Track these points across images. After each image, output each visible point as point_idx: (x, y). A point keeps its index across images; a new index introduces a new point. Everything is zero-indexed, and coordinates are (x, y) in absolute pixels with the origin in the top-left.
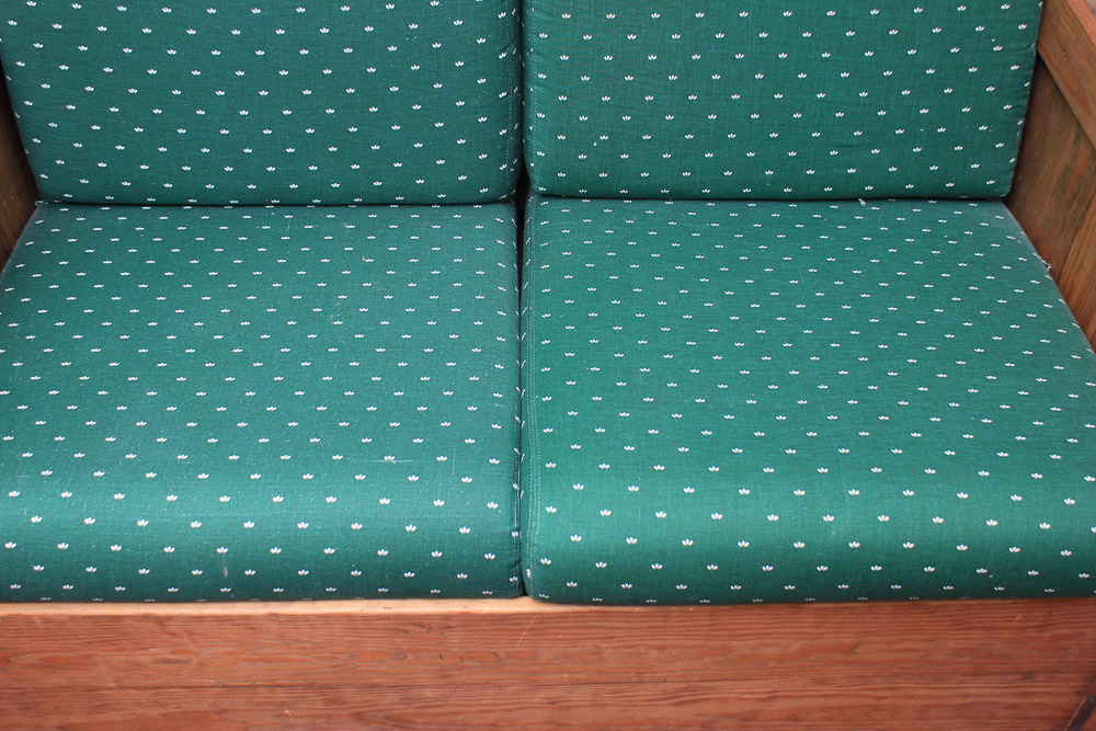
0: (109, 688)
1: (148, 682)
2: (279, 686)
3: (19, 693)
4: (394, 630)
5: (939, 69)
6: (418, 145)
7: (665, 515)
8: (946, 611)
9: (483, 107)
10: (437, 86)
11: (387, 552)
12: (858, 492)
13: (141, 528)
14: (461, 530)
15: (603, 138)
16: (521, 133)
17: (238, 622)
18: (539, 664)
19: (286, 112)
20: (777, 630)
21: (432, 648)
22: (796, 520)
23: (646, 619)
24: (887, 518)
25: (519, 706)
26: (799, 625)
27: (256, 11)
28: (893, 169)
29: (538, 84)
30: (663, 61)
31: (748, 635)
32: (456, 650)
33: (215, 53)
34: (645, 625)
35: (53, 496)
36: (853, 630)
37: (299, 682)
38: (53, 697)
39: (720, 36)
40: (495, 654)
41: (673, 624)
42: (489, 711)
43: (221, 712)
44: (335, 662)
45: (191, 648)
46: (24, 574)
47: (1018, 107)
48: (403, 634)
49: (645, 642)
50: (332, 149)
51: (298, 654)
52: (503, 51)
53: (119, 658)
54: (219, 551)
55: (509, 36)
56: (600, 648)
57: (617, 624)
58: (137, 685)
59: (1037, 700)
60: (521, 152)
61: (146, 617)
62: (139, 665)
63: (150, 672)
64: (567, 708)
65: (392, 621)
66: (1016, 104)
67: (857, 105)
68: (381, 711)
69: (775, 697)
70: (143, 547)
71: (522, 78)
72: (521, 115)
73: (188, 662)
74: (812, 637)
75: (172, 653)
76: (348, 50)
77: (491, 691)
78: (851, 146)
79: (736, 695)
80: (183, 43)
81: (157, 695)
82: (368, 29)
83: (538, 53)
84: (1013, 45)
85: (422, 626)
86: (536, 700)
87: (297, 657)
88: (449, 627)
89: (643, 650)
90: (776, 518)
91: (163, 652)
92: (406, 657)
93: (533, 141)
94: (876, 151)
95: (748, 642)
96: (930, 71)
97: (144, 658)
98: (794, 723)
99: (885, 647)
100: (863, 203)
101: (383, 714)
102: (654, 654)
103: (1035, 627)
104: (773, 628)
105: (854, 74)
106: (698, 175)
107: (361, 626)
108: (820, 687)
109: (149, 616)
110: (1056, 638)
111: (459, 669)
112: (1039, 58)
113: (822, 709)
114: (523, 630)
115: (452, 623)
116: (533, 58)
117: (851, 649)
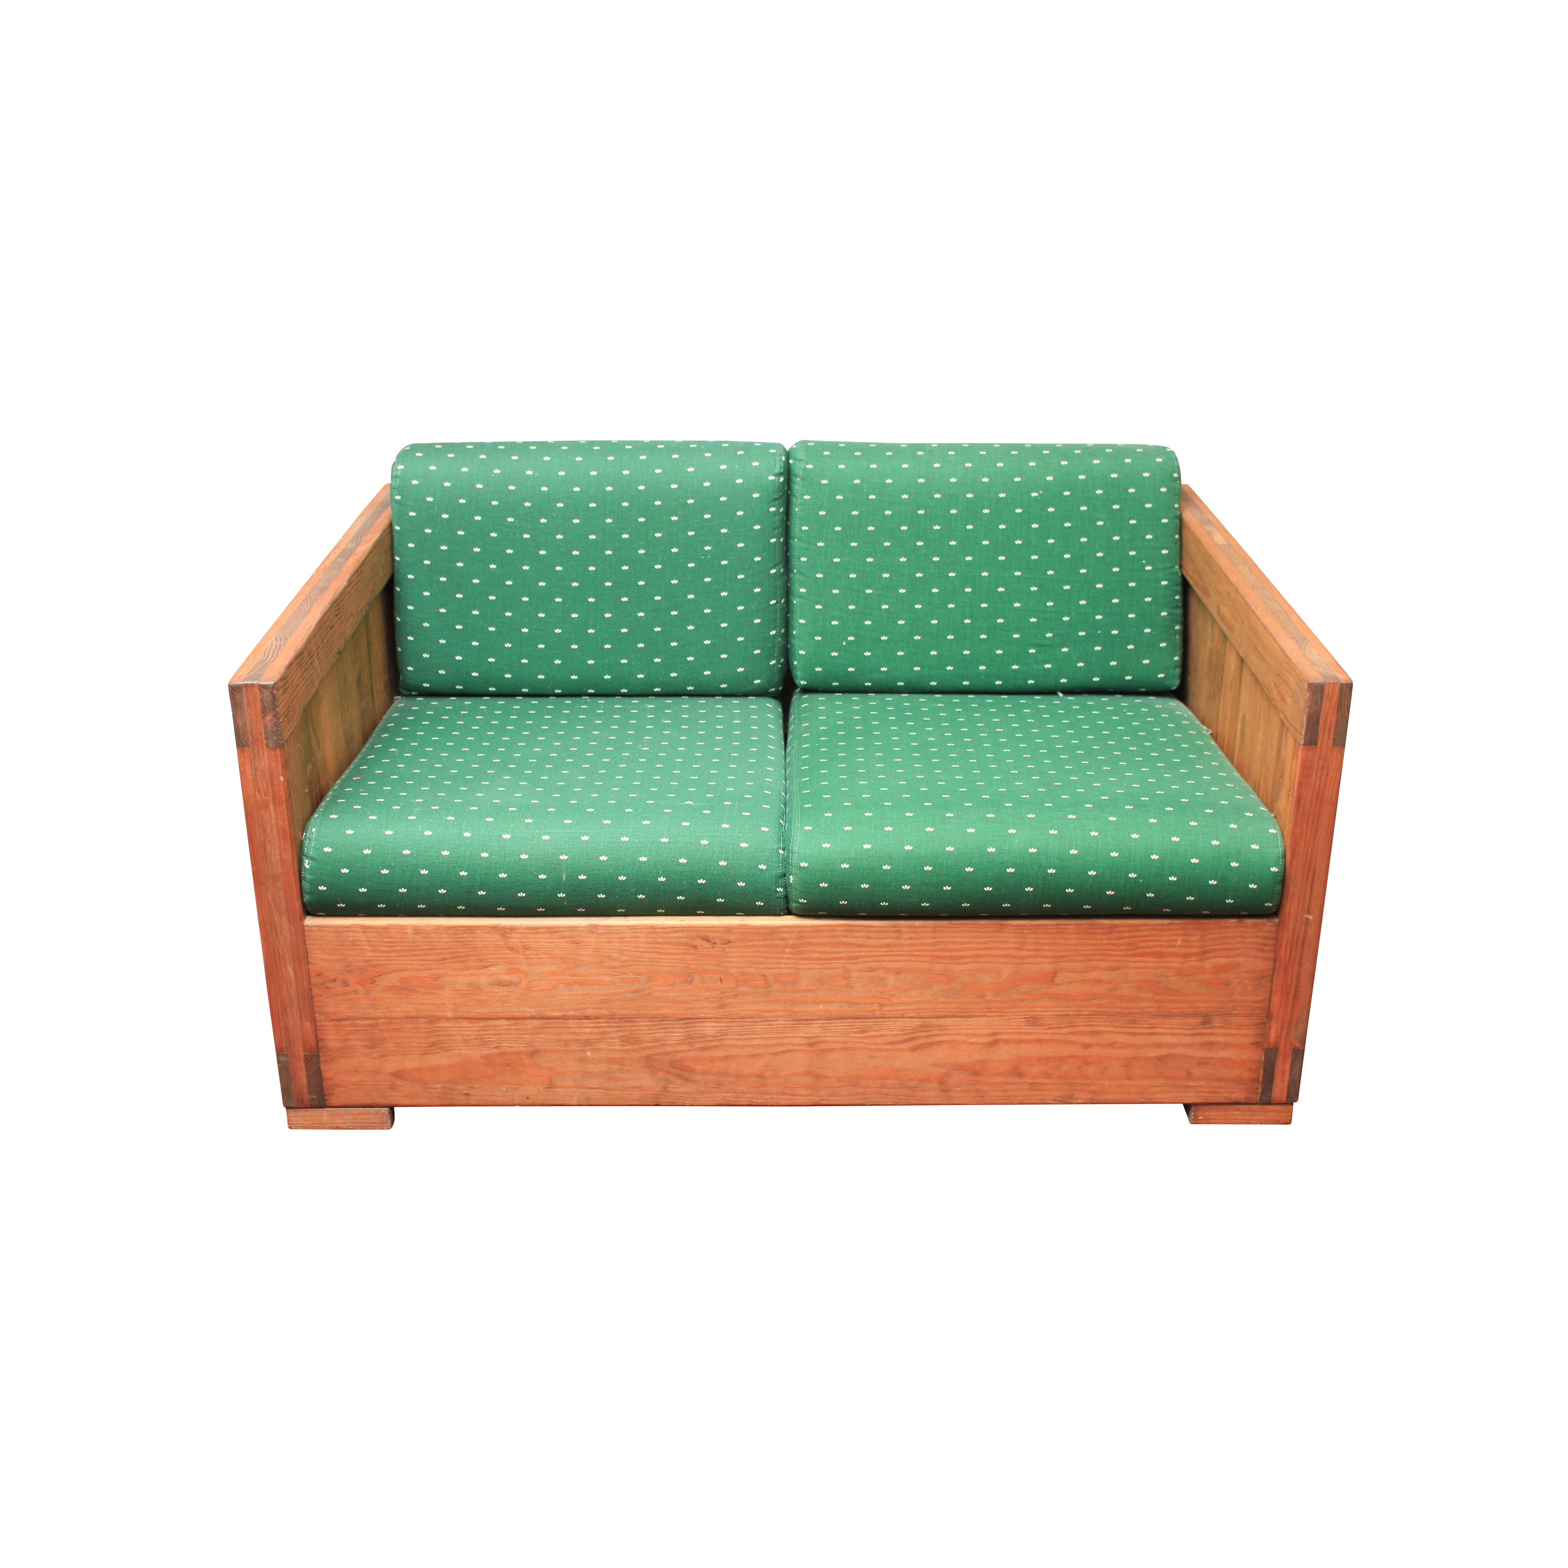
0: (447, 1019)
1: (480, 1011)
2: (587, 1017)
3: (370, 1025)
4: (686, 944)
5: (1106, 584)
6: (707, 642)
7: (891, 829)
8: (1120, 932)
9: (757, 611)
10: (724, 594)
11: (686, 861)
12: (1034, 816)
13: (505, 840)
14: (741, 845)
15: (851, 638)
16: (787, 637)
17: (565, 934)
18: (800, 991)
19: (608, 615)
20: (988, 952)
21: (714, 968)
22: (988, 832)
23: (883, 935)
24: (1056, 832)
25: (782, 1049)
26: (1005, 946)
27: (592, 537)
28: (1080, 665)
29: (800, 597)
30: (894, 578)
31: (964, 957)
32: (734, 970)
33: (559, 568)
34: (883, 941)
35: (441, 819)
36: (1049, 954)
37: (603, 1012)
38: (398, 1030)
39: (936, 559)
40: (764, 976)
41: (904, 942)
42: (757, 1056)
43: (534, 1053)
44: (636, 986)
45: (524, 967)
46: (412, 878)
47: (1172, 614)
48: (693, 951)
49: (884, 964)
50: (641, 645)
51: (608, 975)
52: (774, 567)
53: (463, 979)
54: (562, 858)
55: (778, 557)
56: (848, 971)
57: (860, 941)
58: (471, 1015)
59: (1222, 1054)
60: (786, 653)
61: (494, 928)
62: (476, 988)
63: (484, 998)
64: (823, 1051)
65: (685, 934)
66: (1171, 611)
67: (1045, 612)
68: (667, 1053)
69: (996, 1042)
70: (505, 854)
71: (787, 593)
72: (787, 623)
73: (517, 984)
74: (1016, 961)
75: (508, 973)
76: (658, 567)
77: (760, 1027)
78: (1045, 646)
79: (964, 1038)
80: (535, 560)
81: (484, 1029)
82: (674, 550)
83: (799, 573)
84: (1160, 566)
85: (708, 940)
86: (796, 1041)
87: (606, 978)
88: (729, 942)
89: (882, 974)
90: (974, 830)
91: (498, 971)
92: (693, 980)
93: (795, 642)
94: (1065, 650)
95: (966, 966)
96: (1099, 586)
97: (483, 980)
98: (1017, 1080)
99: (1078, 976)
100: (1061, 695)
101: (668, 1058)
102: (891, 979)
103: (1195, 954)
104: (984, 949)
105: (1041, 588)
106: (926, 669)
107: (661, 940)
108: (1033, 1029)
109: (497, 927)
110: (1218, 969)
111: (735, 996)
112: (1183, 578)
113: (1040, 1060)
114: (786, 947)
115: (731, 937)
116: (796, 576)
117: (1050, 978)
